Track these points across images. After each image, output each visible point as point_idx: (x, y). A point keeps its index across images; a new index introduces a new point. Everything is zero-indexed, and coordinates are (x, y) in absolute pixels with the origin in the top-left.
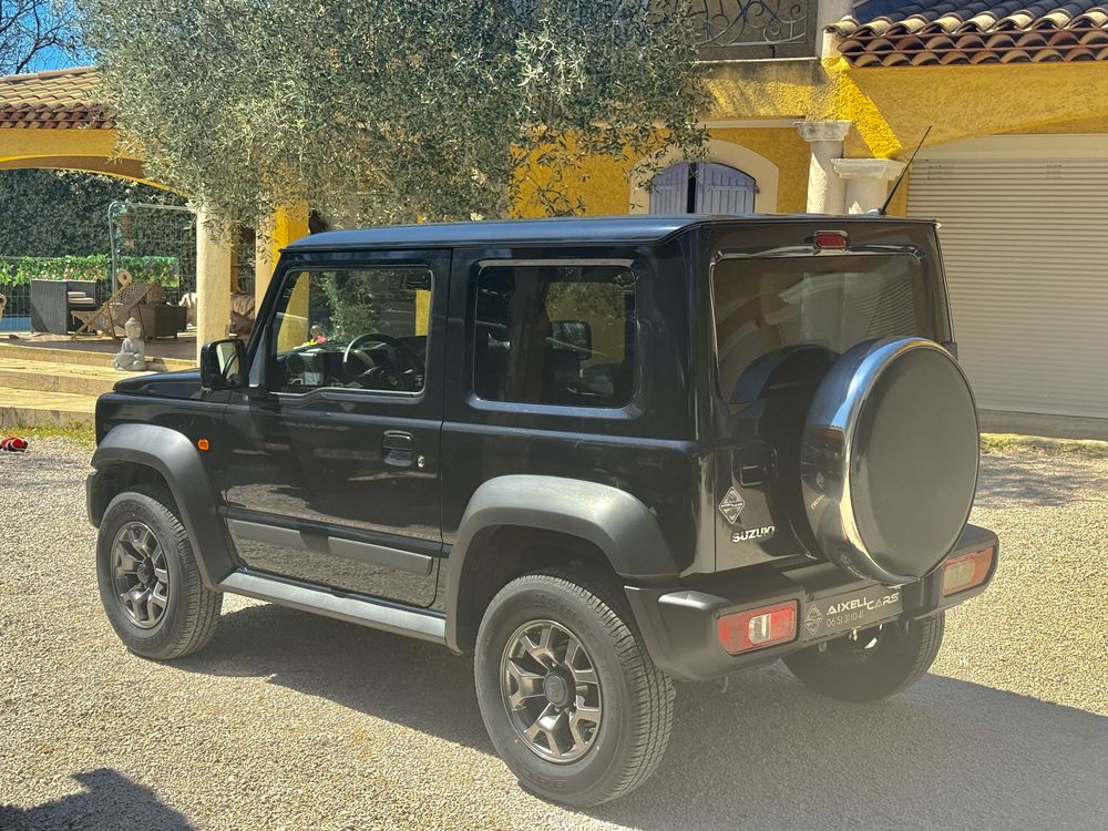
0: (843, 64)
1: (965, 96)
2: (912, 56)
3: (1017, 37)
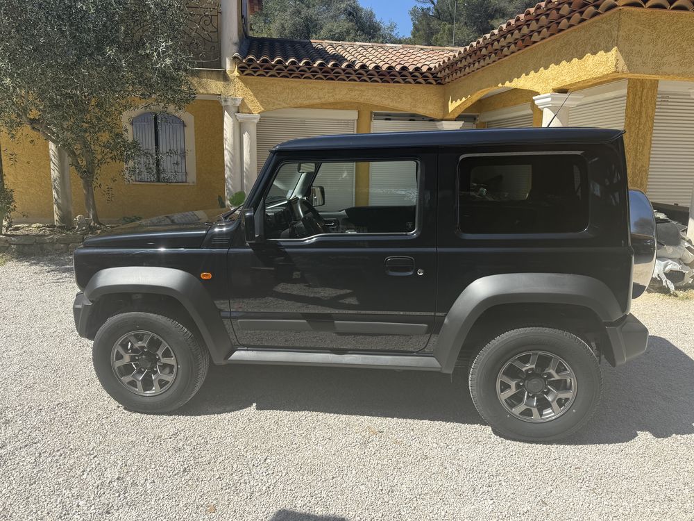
1: (287, 91)
2: (267, 73)
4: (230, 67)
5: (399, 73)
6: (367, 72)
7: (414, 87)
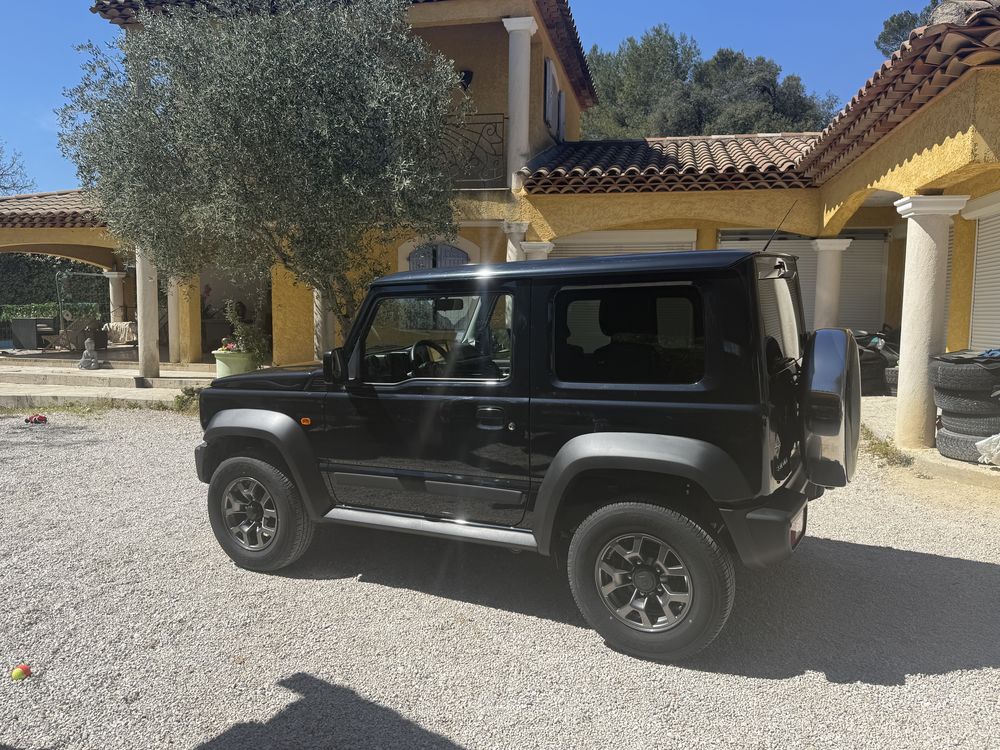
0: (523, 192)
1: (587, 209)
2: (561, 189)
3: (615, 179)
4: (516, 185)
5: (745, 175)
6: (697, 177)
7: (770, 193)
